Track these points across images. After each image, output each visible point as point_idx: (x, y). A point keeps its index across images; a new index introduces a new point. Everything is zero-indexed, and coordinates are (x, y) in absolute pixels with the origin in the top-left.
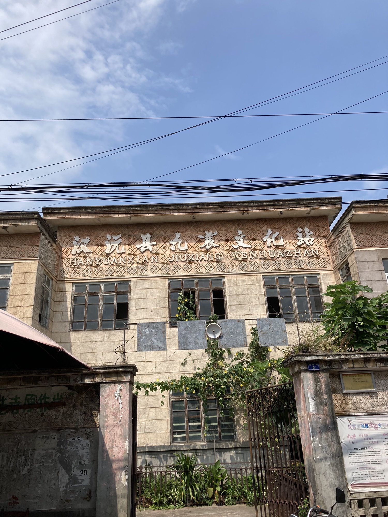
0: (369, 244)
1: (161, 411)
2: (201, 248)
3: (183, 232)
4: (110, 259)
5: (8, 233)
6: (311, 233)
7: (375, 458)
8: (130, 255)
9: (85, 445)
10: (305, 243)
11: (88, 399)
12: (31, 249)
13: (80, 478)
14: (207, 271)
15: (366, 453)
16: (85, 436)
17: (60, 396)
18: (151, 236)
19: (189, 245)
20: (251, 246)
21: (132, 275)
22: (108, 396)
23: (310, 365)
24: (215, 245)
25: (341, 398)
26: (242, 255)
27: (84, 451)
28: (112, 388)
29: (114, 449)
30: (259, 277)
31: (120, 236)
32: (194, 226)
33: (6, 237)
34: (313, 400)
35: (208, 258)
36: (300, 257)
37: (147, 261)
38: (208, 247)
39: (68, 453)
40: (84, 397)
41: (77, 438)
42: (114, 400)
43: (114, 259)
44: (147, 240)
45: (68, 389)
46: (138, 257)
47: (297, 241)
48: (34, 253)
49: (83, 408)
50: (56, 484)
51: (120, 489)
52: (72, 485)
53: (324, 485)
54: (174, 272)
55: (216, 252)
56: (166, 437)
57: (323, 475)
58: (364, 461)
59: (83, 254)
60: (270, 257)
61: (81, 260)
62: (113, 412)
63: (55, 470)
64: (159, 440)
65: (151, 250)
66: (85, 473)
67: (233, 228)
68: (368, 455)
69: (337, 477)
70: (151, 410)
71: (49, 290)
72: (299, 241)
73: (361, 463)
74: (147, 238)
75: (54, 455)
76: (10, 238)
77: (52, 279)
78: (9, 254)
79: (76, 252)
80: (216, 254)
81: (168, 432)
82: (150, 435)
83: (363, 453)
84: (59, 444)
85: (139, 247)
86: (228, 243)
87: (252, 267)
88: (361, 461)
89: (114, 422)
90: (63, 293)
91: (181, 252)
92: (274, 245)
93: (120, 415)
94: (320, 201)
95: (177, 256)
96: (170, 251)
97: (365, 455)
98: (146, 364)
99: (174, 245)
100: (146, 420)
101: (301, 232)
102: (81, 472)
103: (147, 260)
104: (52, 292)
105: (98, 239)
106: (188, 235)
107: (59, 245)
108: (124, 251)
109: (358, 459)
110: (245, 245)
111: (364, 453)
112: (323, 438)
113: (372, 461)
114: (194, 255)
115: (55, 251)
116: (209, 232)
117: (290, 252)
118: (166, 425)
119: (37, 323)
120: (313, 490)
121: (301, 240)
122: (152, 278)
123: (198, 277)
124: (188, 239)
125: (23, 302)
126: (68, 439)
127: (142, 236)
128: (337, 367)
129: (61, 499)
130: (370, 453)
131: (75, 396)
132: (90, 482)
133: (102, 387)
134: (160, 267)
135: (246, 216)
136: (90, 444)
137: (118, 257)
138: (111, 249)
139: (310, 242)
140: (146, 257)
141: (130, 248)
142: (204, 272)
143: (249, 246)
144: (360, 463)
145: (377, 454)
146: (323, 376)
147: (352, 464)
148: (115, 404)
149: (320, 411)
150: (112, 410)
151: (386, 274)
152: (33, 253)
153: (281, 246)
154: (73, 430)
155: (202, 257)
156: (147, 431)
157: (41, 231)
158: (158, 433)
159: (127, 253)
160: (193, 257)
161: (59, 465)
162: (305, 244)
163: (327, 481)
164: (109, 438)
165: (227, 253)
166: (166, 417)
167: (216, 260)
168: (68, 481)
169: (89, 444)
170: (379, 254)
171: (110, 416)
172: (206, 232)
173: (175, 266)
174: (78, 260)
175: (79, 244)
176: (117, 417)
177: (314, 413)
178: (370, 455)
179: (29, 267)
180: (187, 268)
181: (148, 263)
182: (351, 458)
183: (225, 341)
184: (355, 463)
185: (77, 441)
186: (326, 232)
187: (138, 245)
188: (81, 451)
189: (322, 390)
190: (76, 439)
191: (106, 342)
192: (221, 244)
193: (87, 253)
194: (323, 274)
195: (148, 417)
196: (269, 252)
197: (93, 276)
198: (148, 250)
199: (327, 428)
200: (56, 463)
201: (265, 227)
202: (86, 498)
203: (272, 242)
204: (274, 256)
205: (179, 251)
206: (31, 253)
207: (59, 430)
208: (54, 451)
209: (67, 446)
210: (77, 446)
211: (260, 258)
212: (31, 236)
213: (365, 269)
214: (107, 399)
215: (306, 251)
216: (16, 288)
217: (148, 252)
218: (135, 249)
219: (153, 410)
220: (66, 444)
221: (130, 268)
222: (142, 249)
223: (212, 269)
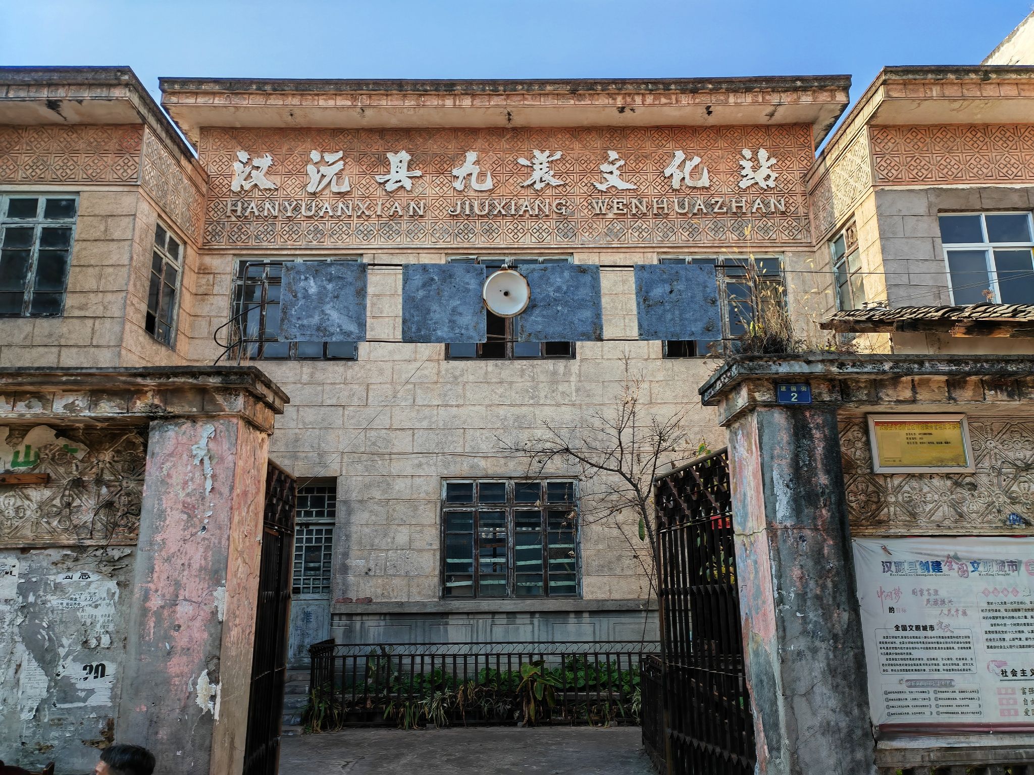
0: (911, 176)
1: (421, 532)
2: (522, 187)
3: (483, 151)
4: (317, 206)
5: (65, 123)
6: (773, 161)
7: (956, 654)
8: (363, 197)
9: (105, 595)
10: (757, 183)
11: (119, 466)
12: (121, 162)
13: (81, 685)
14: (534, 240)
15: (930, 640)
16: (104, 569)
17: (32, 453)
18: (410, 158)
19: (495, 181)
20: (635, 187)
21: (365, 242)
22: (171, 455)
23: (783, 389)
24: (554, 182)
25: (868, 486)
26: (615, 206)
27: (98, 612)
28: (184, 433)
29: (179, 608)
30: (649, 255)
31: (340, 154)
32: (508, 137)
33: (62, 132)
34: (786, 489)
35: (537, 210)
36: (744, 213)
37: (400, 214)
38: (538, 186)
39: (50, 615)
40: (107, 459)
41: (79, 574)
42: (189, 467)
43: (327, 205)
44: (400, 165)
45: (57, 436)
46: (380, 203)
47: (740, 178)
48: (129, 171)
49: (104, 490)
50: (10, 701)
51: (190, 723)
52: (58, 706)
53: (806, 728)
54: (459, 239)
55: (557, 197)
56: (429, 586)
57: (804, 699)
58: (921, 662)
59: (257, 193)
60: (677, 213)
61: (253, 204)
62: (184, 502)
63: (10, 661)
64: (414, 590)
65: (409, 188)
66: (97, 672)
67: (598, 144)
68: (934, 646)
69: (845, 706)
70: (400, 528)
71: (177, 265)
72: (745, 179)
73: (914, 668)
74: (401, 162)
75: (7, 621)
76: (70, 134)
77: (185, 243)
78: (68, 171)
79: (242, 186)
80: (558, 201)
81: (435, 576)
82: (396, 581)
83: (922, 640)
84: (23, 590)
85: (382, 181)
86: (584, 180)
87: (636, 235)
88: (913, 662)
89: (184, 530)
90: (212, 276)
91: (476, 194)
92: (687, 187)
93: (204, 511)
94: (799, 83)
95: (467, 203)
96: (451, 193)
97: (925, 646)
98: (393, 435)
99: (461, 178)
100: (388, 550)
101: (750, 160)
102: (85, 668)
103: (399, 209)
104: (183, 272)
105: (291, 159)
106: (495, 158)
107: (204, 170)
108: (349, 189)
109: (903, 657)
110: (622, 185)
111: (925, 640)
112: (809, 595)
113: (945, 662)
114: (506, 204)
115: (190, 179)
116: (542, 151)
117: (723, 203)
118: (432, 561)
119: (141, 332)
120: (767, 736)
121: (748, 177)
122: (409, 251)
123: (513, 251)
124: (495, 166)
125: (103, 281)
126: (52, 578)
127: (390, 155)
128: (865, 398)
129: (23, 743)
130: (942, 640)
131: (80, 455)
132: (111, 698)
133: (153, 428)
134: (429, 226)
135: (628, 118)
136: (118, 591)
137: (334, 202)
138: (320, 182)
139: (767, 183)
140: (396, 204)
141: (363, 182)
142: (528, 241)
143: (632, 187)
144: (910, 668)
145: (960, 645)
146: (820, 420)
147: (885, 668)
148: (192, 479)
149: (805, 519)
150: (182, 495)
151: (944, 245)
152: (125, 171)
153: (704, 188)
154: (69, 552)
155: (524, 208)
156: (391, 572)
157: (144, 121)
158: (413, 577)
159: (356, 193)
160: (503, 207)
161: (21, 648)
162: (756, 186)
163: (814, 714)
164: (164, 576)
165: (582, 200)
166: (431, 544)
167: (555, 216)
168: (45, 694)
169: (114, 594)
170: (933, 198)
171: (174, 512)
172: (537, 153)
173: (462, 227)
174: (246, 205)
175: (248, 169)
176: (196, 516)
177: (788, 525)
178: (940, 646)
179: (116, 203)
180: (489, 231)
181: (401, 216)
182: (886, 651)
183: (537, 323)
184: (894, 668)
185: (78, 583)
186: (806, 161)
187: (381, 176)
188: (90, 611)
189: (815, 460)
190: (76, 576)
191: (305, 384)
192: (569, 180)
193: (266, 190)
194: (791, 254)
195: (393, 543)
196: (676, 201)
197: (279, 243)
198: (402, 187)
199: (823, 568)
200: (13, 641)
201: (670, 145)
202: (98, 743)
203: (684, 178)
204: (685, 211)
205: (472, 193)
206: (122, 171)
207: (25, 550)
208: (7, 608)
209: (49, 597)
210: (77, 596)
211: (655, 215)
212: (120, 132)
213: (894, 233)
214: (168, 464)
215: (758, 201)
216: (85, 249)
217: (401, 193)
218: (373, 186)
219: (404, 530)
220: (45, 591)
221: (361, 228)
222: (390, 187)
223: (545, 235)
